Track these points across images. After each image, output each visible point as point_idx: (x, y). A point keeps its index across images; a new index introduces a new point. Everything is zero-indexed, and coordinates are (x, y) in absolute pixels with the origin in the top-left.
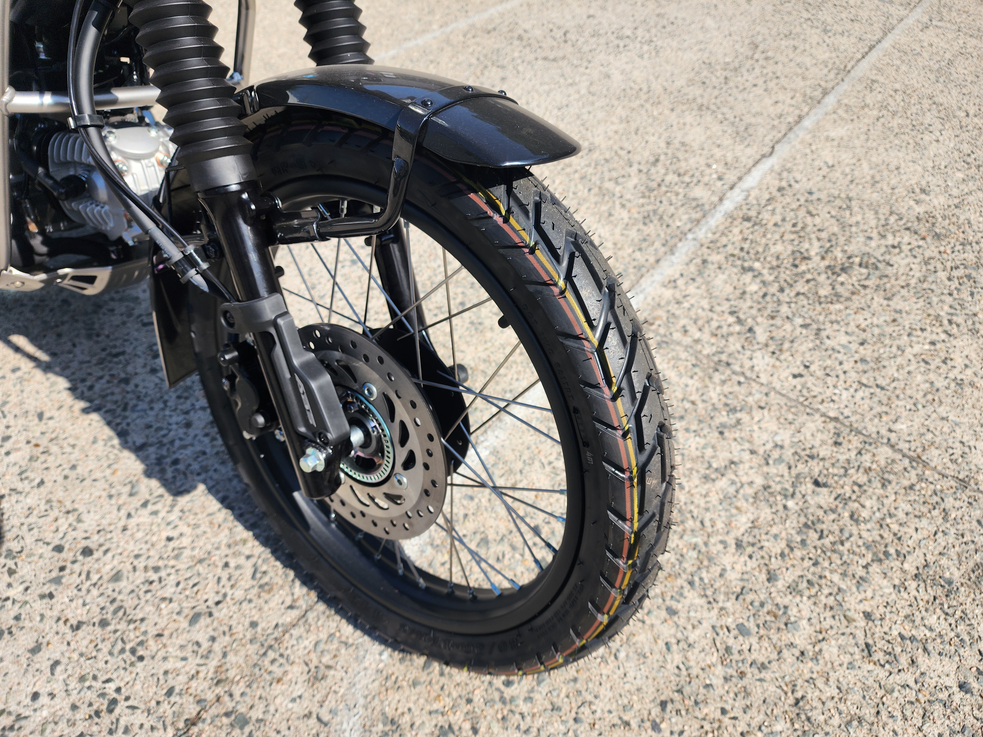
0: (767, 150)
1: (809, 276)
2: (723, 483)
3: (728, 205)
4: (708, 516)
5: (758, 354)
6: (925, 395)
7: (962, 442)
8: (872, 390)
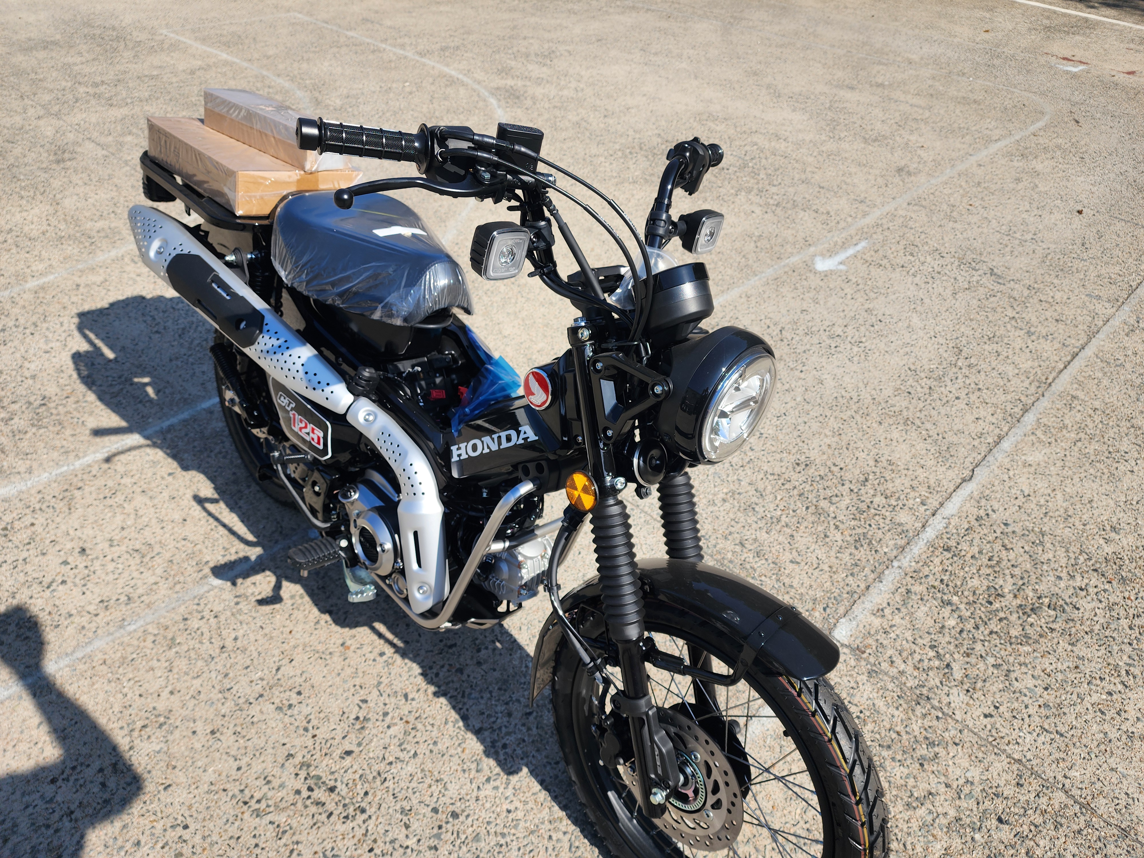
0: (967, 473)
1: (1002, 615)
2: (922, 812)
3: (930, 534)
4: (909, 840)
5: (954, 691)
6: (1098, 745)
7: (1127, 794)
8: (1052, 736)
